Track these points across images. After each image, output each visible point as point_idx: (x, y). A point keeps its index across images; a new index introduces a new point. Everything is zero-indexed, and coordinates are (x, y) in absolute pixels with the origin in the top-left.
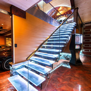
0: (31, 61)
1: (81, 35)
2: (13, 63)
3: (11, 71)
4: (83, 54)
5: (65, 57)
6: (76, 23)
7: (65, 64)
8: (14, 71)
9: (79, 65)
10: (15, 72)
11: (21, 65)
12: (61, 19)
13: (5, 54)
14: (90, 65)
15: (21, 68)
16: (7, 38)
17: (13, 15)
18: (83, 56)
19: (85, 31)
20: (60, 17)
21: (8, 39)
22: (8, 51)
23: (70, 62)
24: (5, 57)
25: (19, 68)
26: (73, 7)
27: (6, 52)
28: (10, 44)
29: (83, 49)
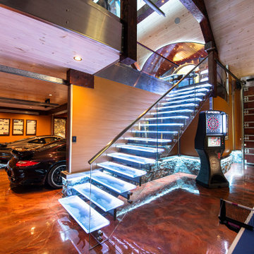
0: (103, 169)
1: (222, 115)
2: (68, 171)
3: (64, 187)
4: (246, 161)
5: (188, 168)
6: (210, 85)
7: (188, 184)
8: (70, 187)
9: (219, 187)
10: (71, 190)
11: (82, 177)
12: (180, 73)
13: (53, 155)
14: (251, 189)
15: (83, 183)
16: (56, 120)
17: (72, 85)
18: (246, 167)
19: (249, 100)
20: (180, 66)
21: (58, 122)
22: (59, 149)
23: (196, 180)
24: (53, 162)
25: (79, 183)
26: (211, 42)
27: (55, 151)
28: (62, 132)
29: (245, 147)
